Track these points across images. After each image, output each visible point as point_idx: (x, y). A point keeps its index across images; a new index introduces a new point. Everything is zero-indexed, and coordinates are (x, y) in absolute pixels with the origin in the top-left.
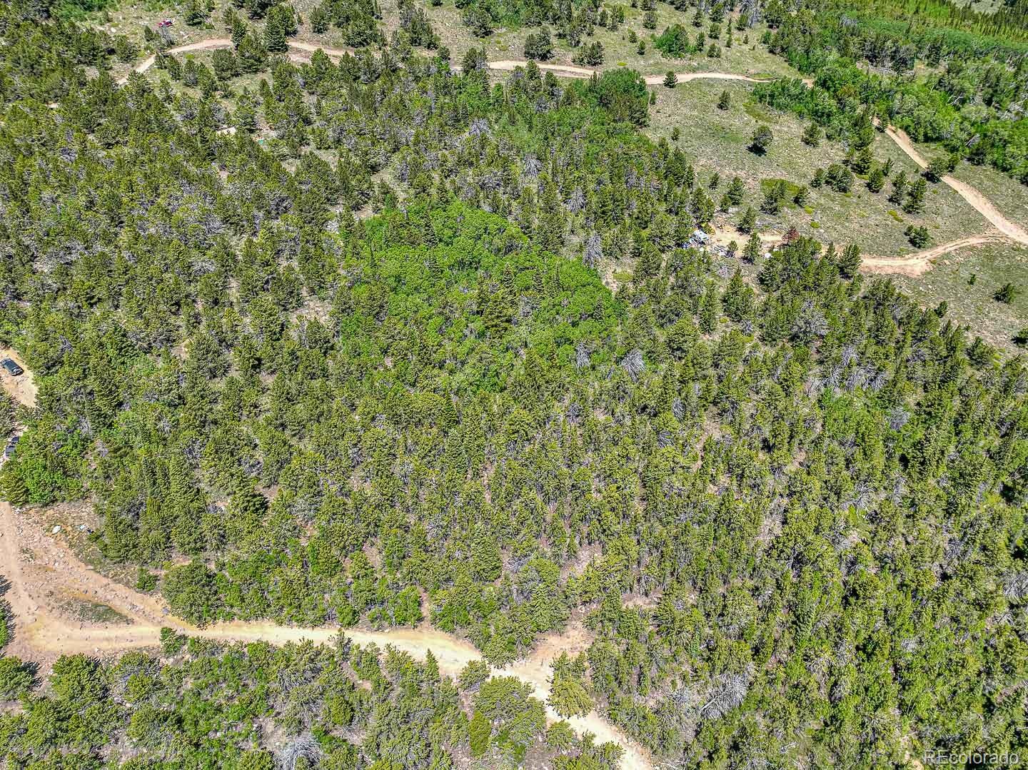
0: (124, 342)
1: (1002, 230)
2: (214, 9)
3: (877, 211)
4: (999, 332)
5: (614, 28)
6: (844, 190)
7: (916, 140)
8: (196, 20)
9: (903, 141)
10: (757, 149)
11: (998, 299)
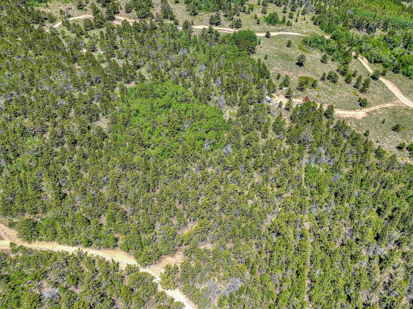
0: (24, 131)
1: (402, 101)
2: (88, 3)
3: (348, 91)
4: (391, 144)
5: (249, 13)
6: (335, 82)
7: (371, 62)
8: (81, 7)
9: (365, 62)
10: (300, 64)
11: (393, 130)
